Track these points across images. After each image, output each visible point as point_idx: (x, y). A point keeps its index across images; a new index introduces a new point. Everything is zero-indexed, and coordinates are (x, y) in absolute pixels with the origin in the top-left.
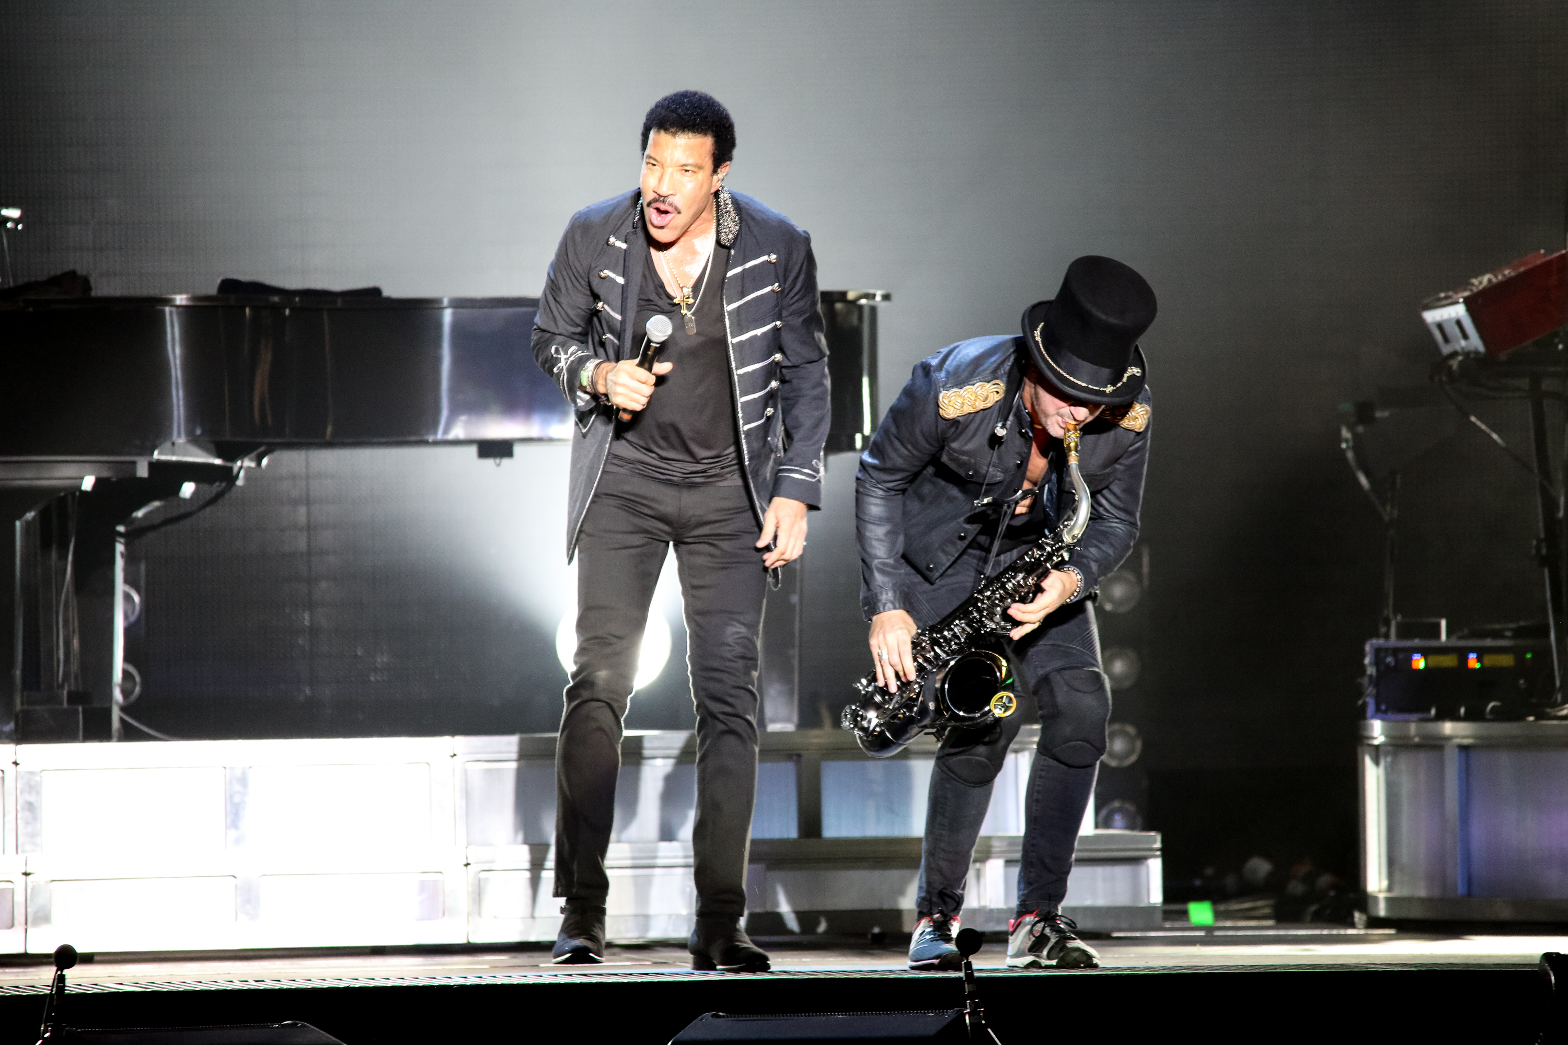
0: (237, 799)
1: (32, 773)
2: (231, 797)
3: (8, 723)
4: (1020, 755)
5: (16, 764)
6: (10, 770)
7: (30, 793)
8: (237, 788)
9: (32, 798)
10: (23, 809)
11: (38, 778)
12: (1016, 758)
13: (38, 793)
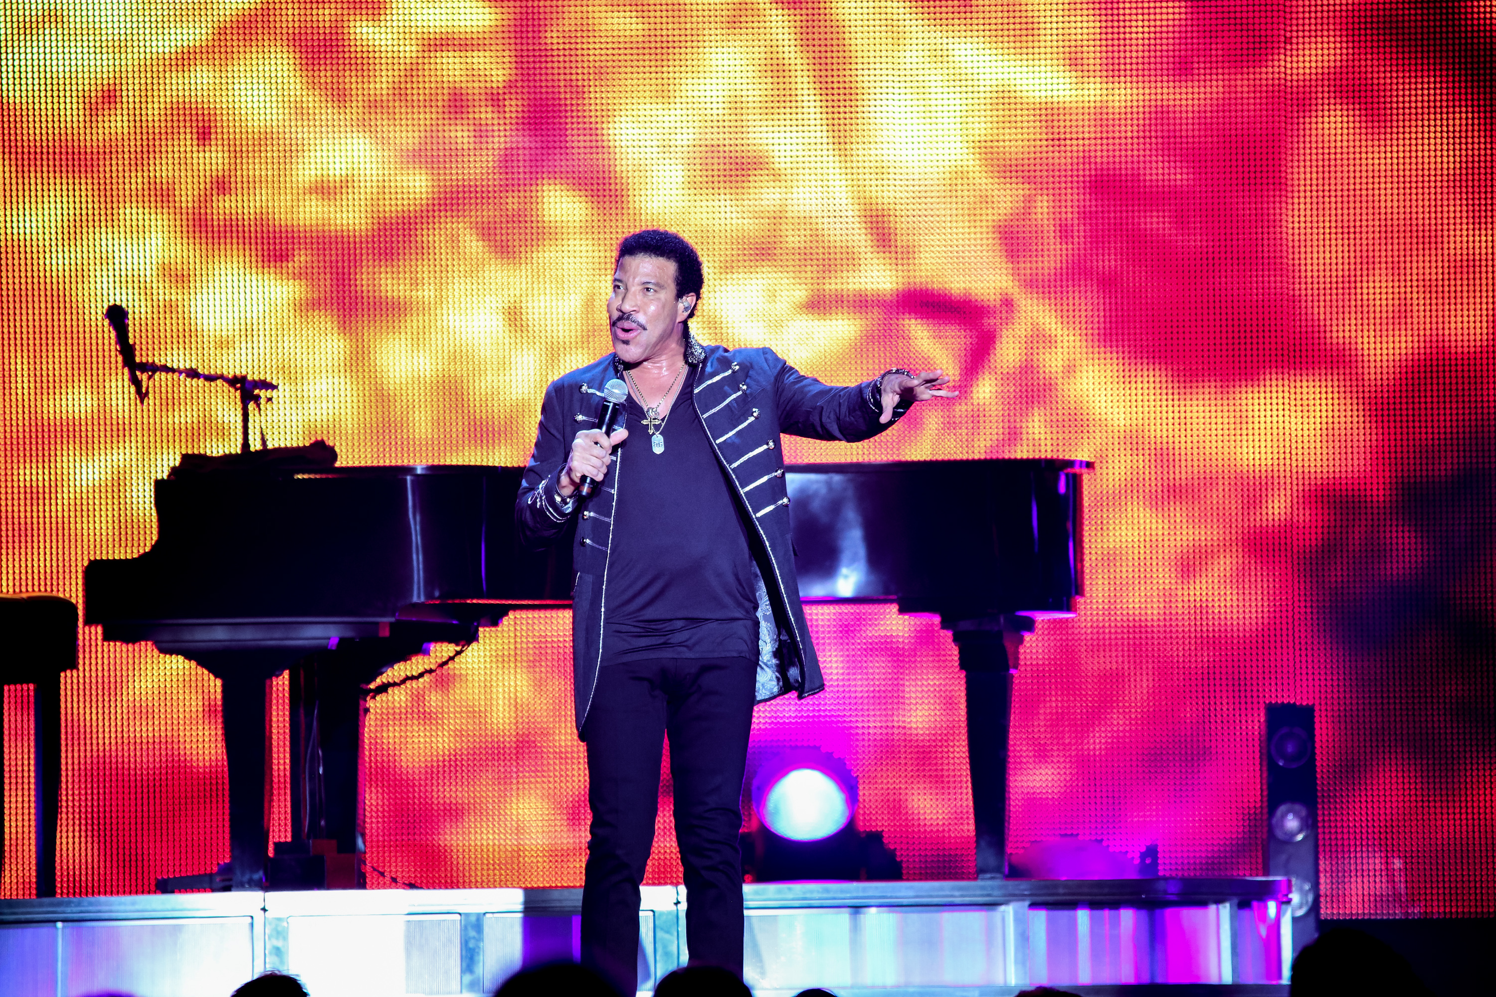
0: (471, 945)
1: (279, 919)
2: (466, 942)
3: (257, 871)
4: (1221, 906)
5: (264, 910)
6: (259, 916)
7: (277, 938)
8: (472, 933)
9: (279, 944)
10: (270, 953)
11: (285, 924)
12: (1218, 909)
13: (285, 939)
